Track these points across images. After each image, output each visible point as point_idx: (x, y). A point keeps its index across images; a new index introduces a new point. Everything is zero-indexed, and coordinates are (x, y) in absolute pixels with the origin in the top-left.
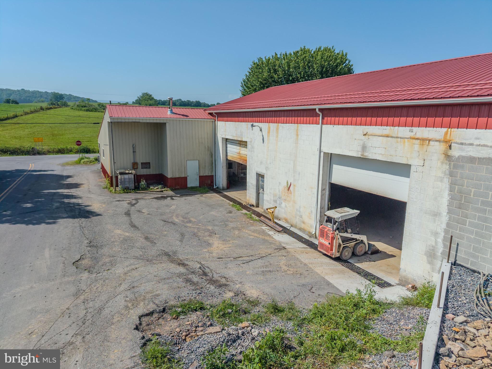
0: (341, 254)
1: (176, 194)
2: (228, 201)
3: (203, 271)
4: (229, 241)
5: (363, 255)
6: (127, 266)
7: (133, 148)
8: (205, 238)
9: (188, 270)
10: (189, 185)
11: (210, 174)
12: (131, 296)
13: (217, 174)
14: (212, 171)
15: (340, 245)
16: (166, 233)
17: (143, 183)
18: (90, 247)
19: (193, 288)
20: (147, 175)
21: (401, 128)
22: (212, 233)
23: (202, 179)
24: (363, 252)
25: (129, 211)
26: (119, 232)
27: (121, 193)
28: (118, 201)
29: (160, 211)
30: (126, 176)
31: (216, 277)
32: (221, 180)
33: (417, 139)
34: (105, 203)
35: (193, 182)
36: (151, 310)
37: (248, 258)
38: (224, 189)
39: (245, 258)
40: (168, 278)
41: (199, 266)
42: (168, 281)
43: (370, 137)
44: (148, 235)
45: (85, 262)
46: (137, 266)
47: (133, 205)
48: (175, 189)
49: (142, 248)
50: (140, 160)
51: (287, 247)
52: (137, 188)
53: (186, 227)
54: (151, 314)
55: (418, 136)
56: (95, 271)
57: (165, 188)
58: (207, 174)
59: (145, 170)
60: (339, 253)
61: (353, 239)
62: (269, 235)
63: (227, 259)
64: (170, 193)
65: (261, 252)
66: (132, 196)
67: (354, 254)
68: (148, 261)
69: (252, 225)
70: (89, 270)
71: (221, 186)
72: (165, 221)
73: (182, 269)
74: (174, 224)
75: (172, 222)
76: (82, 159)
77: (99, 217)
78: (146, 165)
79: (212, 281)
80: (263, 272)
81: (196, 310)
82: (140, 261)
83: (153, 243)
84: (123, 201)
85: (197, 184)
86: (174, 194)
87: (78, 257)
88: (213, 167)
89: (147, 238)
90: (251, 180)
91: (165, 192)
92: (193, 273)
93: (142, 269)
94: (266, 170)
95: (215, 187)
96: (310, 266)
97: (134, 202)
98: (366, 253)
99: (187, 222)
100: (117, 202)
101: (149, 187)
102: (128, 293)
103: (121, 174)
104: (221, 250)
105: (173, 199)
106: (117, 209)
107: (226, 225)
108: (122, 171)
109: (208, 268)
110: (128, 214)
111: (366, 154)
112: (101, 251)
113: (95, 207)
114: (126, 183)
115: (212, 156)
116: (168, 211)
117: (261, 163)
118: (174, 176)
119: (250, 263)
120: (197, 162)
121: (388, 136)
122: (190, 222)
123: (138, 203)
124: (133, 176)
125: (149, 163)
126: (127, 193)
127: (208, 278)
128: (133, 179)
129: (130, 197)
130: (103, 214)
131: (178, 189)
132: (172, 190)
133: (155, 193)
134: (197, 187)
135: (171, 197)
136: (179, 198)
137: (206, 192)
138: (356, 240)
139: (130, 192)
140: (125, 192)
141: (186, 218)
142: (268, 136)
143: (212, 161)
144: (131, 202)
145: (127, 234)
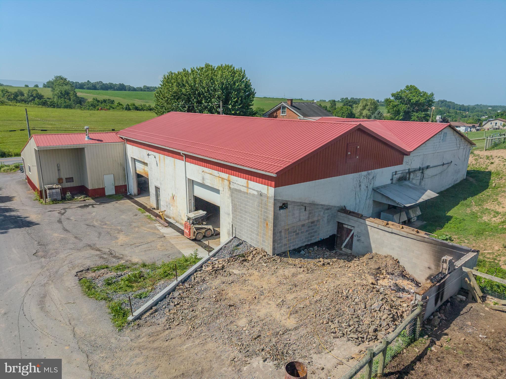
0: (196, 237)
1: (96, 202)
2: (137, 206)
3: (110, 253)
4: (130, 235)
5: (210, 236)
6: (66, 254)
7: (58, 167)
8: (115, 235)
9: (102, 252)
10: (107, 193)
11: (124, 184)
12: (70, 265)
13: (129, 184)
14: (125, 181)
15: (194, 232)
16: (88, 233)
17: (68, 194)
18: (40, 245)
19: (104, 260)
20: (71, 188)
21: (215, 171)
22: (120, 231)
23: (118, 188)
24: (211, 235)
25: (60, 219)
26: (56, 235)
27: (51, 204)
28: (50, 211)
29: (83, 217)
30: (54, 191)
31: (117, 254)
32: (133, 189)
33: (220, 178)
34: (39, 214)
35: (110, 191)
36: (82, 270)
37: (139, 244)
38: (135, 196)
39: (137, 244)
40: (91, 257)
41: (108, 250)
42: (90, 258)
43: (205, 173)
44: (77, 236)
45: (40, 254)
46: (72, 253)
47: (63, 214)
48: (96, 198)
49: (73, 243)
50: (64, 176)
51: (166, 235)
52: (64, 199)
53: (102, 228)
54: (82, 271)
55: (221, 176)
56: (47, 257)
57: (87, 197)
58: (121, 184)
59: (69, 183)
60: (195, 237)
61: (204, 228)
62: (158, 229)
63: (126, 246)
64: (92, 201)
65: (149, 240)
66: (60, 206)
67: (204, 237)
68: (78, 250)
69: (149, 223)
70: (44, 257)
71: (133, 193)
72: (88, 225)
73: (98, 253)
74: (94, 227)
75: (93, 226)
77: (38, 225)
78: (70, 180)
79: (115, 257)
80: (145, 250)
81: (104, 269)
82: (74, 250)
83: (80, 240)
84: (54, 211)
85: (113, 192)
86: (95, 202)
87: (35, 251)
88: (125, 178)
89: (76, 237)
90: (152, 190)
91: (87, 201)
92: (105, 254)
93: (75, 254)
94: (161, 185)
95: (128, 194)
96: (175, 245)
97: (63, 211)
98: (212, 235)
99: (104, 225)
100: (49, 213)
101: (74, 198)
102: (69, 265)
103: (49, 189)
104: (124, 241)
105: (94, 207)
106: (51, 219)
107: (131, 225)
108: (50, 186)
109: (114, 251)
110: (60, 221)
111: (204, 182)
112: (48, 248)
113: (33, 218)
114: (55, 196)
115: (124, 170)
116: (90, 217)
117: (157, 179)
118: (94, 188)
119: (139, 247)
120: (112, 176)
121: (211, 174)
122: (106, 224)
123: (67, 212)
124: (59, 190)
125: (72, 178)
126: (56, 203)
127: (113, 255)
128: (60, 192)
129: (59, 207)
130: (41, 223)
131: (98, 197)
132: (93, 199)
133: (79, 202)
134: (113, 195)
135: (92, 205)
136: (98, 206)
137: (121, 199)
138: (205, 228)
139: (58, 203)
140: (54, 203)
141: (103, 222)
142: (160, 162)
143: (125, 174)
144: (61, 212)
145: (62, 236)
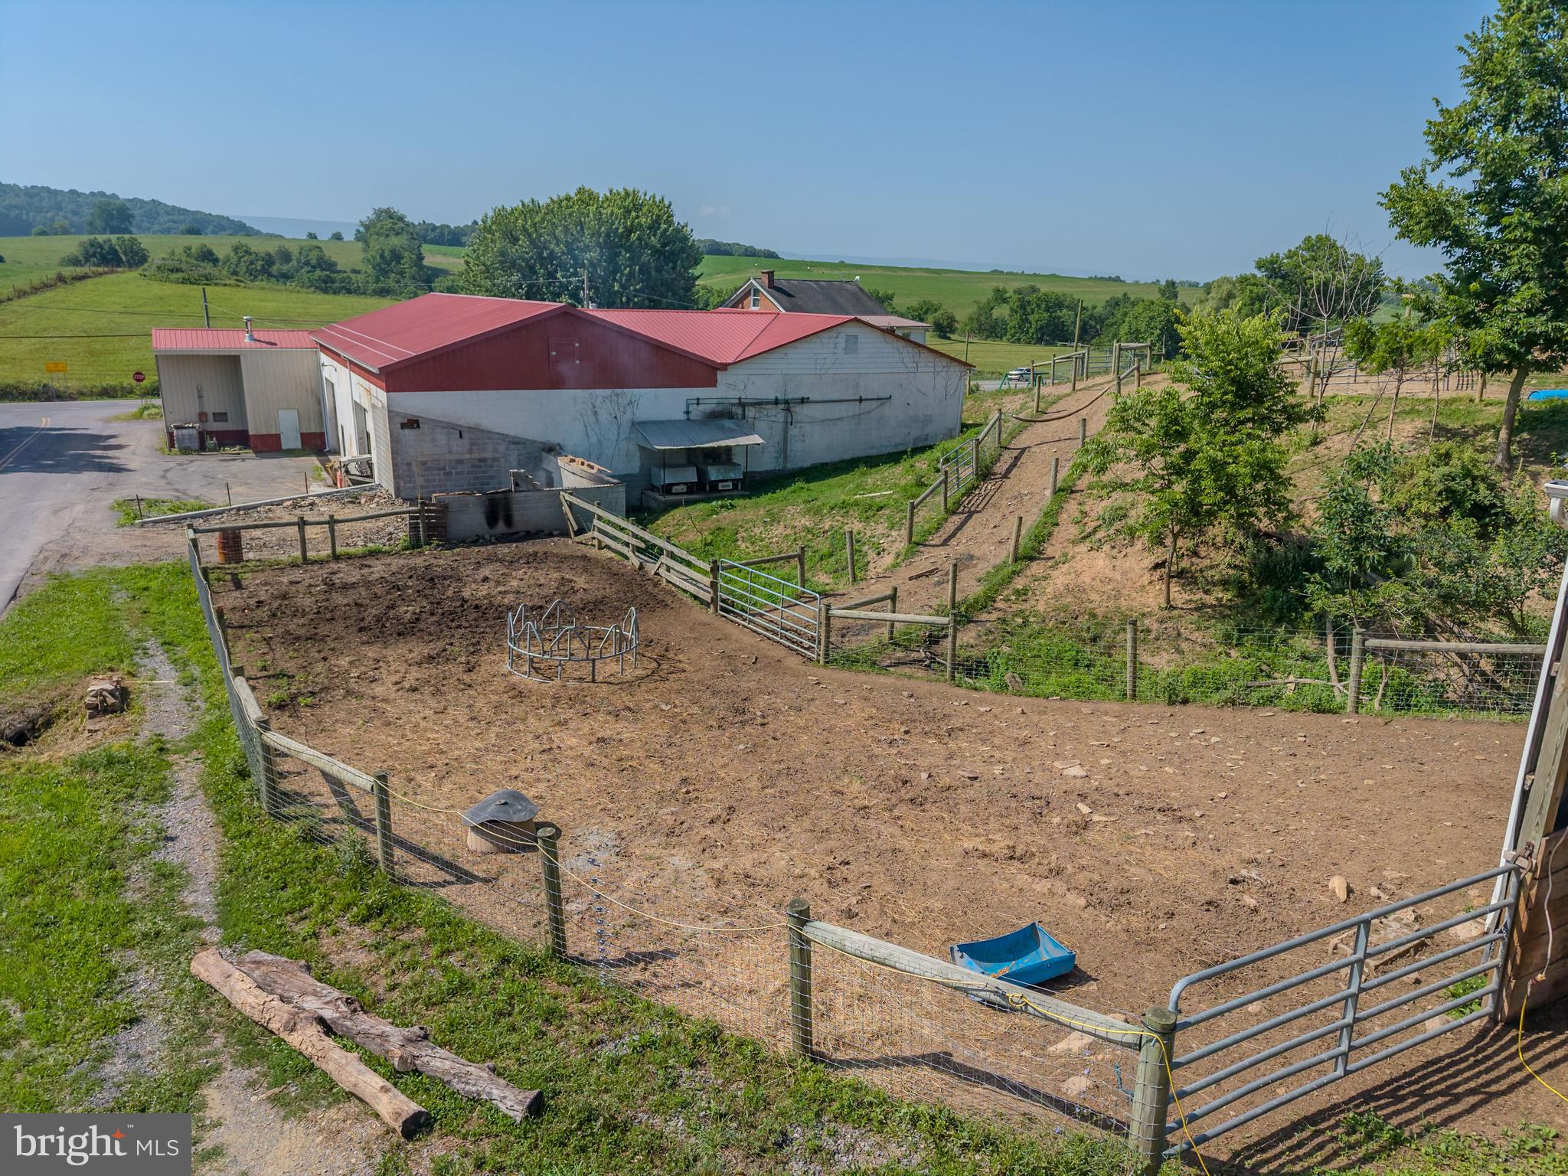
2: (319, 464)
7: (198, 391)
10: (284, 445)
11: (319, 431)
13: (327, 430)
14: (322, 426)
17: (212, 442)
20: (223, 432)
22: (246, 484)
23: (306, 437)
27: (177, 455)
28: (167, 462)
29: (210, 470)
30: (185, 432)
32: (331, 439)
35: (290, 441)
48: (262, 452)
50: (211, 409)
52: (202, 448)
57: (244, 448)
58: (313, 430)
59: (219, 423)
64: (250, 455)
66: (195, 459)
71: (332, 448)
76: (146, 408)
78: (220, 417)
85: (297, 444)
86: (254, 456)
88: (322, 420)
91: (242, 455)
95: (326, 450)
101: (222, 448)
103: (177, 428)
105: (244, 461)
108: (178, 424)
114: (187, 441)
115: (319, 403)
116: (221, 470)
118: (260, 433)
120: (295, 412)
124: (196, 432)
125: (226, 414)
126: (189, 455)
128: (196, 436)
129: (191, 461)
131: (264, 449)
132: (255, 453)
133: (226, 455)
134: (297, 448)
136: (253, 461)
137: (305, 455)
139: (193, 454)
140: (185, 454)
143: (320, 411)
